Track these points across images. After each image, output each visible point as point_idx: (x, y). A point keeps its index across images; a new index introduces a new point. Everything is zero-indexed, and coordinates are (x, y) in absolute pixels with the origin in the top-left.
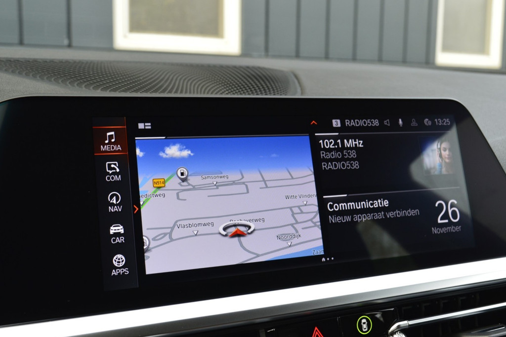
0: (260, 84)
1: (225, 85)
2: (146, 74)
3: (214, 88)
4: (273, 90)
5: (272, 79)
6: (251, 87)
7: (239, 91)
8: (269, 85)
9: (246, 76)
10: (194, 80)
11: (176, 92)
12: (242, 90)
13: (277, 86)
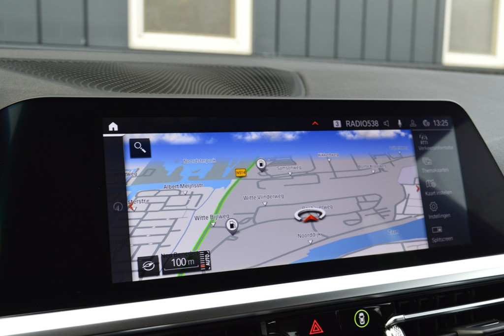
0: (266, 85)
1: (232, 86)
2: (156, 75)
3: (221, 89)
4: (278, 91)
5: (277, 80)
6: (257, 88)
7: (245, 92)
8: (274, 86)
9: (252, 77)
10: (202, 81)
11: (184, 93)
12: (248, 91)
13: (282, 86)
